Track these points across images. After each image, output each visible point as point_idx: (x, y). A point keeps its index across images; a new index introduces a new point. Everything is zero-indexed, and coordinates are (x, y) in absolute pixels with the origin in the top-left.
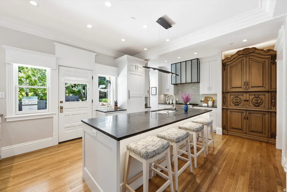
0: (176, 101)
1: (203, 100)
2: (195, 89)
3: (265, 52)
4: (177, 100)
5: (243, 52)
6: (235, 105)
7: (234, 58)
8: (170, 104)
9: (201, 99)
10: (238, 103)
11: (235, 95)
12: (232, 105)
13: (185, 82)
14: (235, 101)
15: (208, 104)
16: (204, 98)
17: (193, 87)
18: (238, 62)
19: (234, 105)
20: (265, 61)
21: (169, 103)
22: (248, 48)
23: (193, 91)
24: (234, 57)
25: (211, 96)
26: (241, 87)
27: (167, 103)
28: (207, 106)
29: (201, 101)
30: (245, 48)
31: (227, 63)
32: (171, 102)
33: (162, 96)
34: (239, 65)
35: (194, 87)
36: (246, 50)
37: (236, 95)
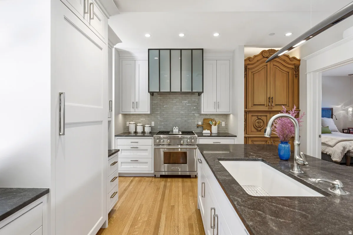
0: (152, 127)
1: (200, 123)
2: (188, 104)
3: (290, 59)
4: (153, 124)
5: (268, 55)
6: (258, 131)
7: (258, 61)
8: (139, 135)
9: (196, 123)
10: (261, 128)
11: (257, 116)
12: (254, 132)
13: (169, 91)
14: (257, 124)
15: (211, 132)
16: (202, 121)
17: (183, 102)
18: (261, 68)
19: (256, 131)
20: (288, 71)
21: (136, 132)
22: (274, 50)
23: (183, 108)
24: (258, 58)
25: (212, 117)
26: (264, 105)
27: (130, 133)
28: (209, 135)
29: (198, 126)
30: (270, 49)
31: (248, 66)
32: (140, 129)
33: (120, 116)
34: (263, 73)
35: (185, 102)
36: (272, 51)
37: (259, 116)
